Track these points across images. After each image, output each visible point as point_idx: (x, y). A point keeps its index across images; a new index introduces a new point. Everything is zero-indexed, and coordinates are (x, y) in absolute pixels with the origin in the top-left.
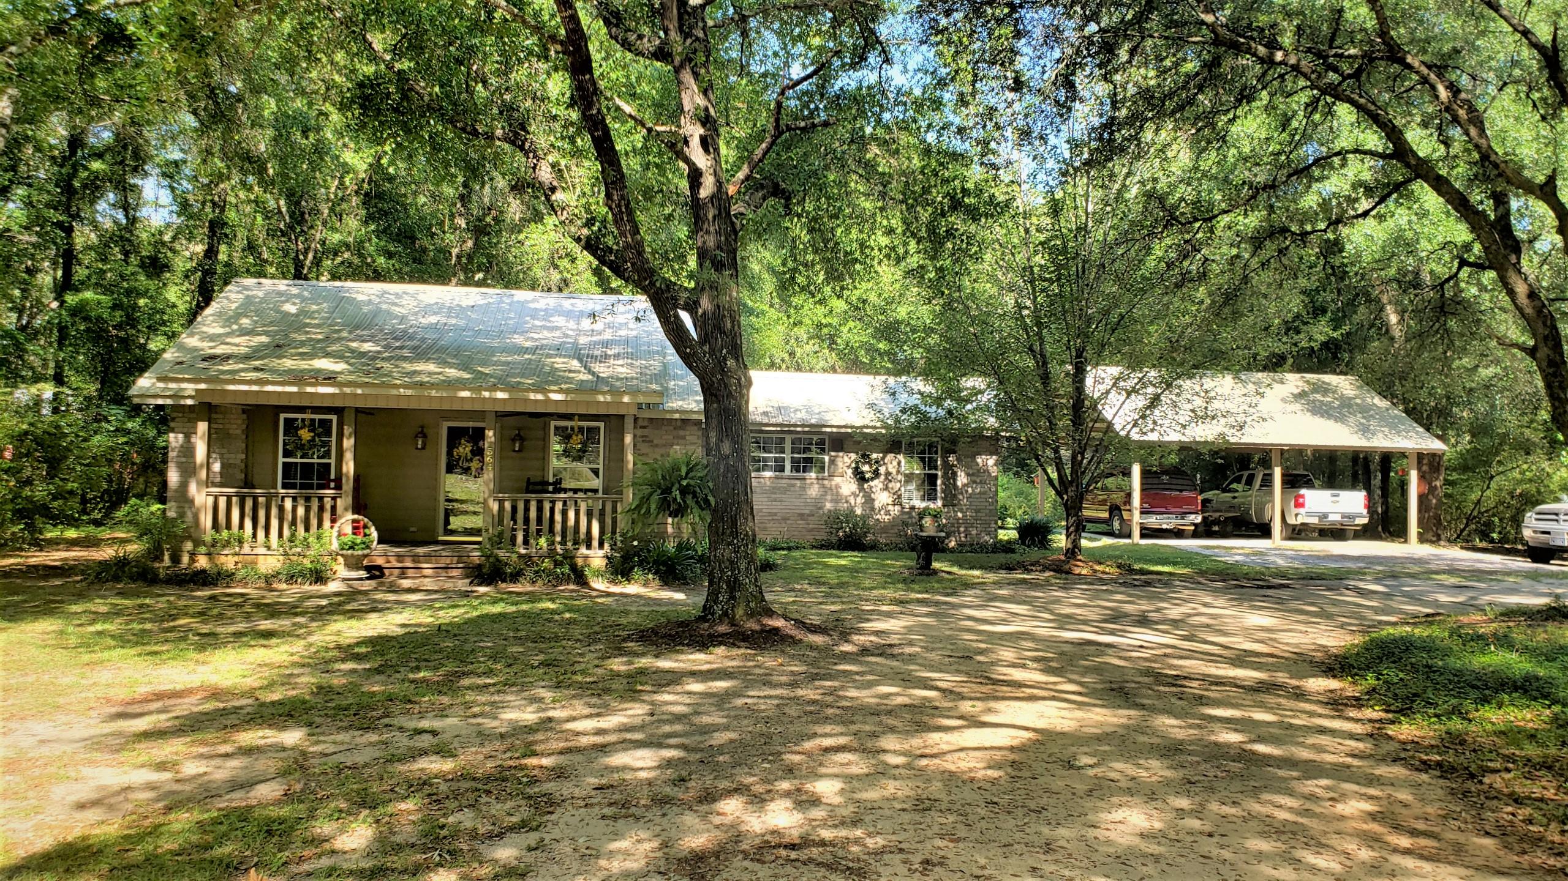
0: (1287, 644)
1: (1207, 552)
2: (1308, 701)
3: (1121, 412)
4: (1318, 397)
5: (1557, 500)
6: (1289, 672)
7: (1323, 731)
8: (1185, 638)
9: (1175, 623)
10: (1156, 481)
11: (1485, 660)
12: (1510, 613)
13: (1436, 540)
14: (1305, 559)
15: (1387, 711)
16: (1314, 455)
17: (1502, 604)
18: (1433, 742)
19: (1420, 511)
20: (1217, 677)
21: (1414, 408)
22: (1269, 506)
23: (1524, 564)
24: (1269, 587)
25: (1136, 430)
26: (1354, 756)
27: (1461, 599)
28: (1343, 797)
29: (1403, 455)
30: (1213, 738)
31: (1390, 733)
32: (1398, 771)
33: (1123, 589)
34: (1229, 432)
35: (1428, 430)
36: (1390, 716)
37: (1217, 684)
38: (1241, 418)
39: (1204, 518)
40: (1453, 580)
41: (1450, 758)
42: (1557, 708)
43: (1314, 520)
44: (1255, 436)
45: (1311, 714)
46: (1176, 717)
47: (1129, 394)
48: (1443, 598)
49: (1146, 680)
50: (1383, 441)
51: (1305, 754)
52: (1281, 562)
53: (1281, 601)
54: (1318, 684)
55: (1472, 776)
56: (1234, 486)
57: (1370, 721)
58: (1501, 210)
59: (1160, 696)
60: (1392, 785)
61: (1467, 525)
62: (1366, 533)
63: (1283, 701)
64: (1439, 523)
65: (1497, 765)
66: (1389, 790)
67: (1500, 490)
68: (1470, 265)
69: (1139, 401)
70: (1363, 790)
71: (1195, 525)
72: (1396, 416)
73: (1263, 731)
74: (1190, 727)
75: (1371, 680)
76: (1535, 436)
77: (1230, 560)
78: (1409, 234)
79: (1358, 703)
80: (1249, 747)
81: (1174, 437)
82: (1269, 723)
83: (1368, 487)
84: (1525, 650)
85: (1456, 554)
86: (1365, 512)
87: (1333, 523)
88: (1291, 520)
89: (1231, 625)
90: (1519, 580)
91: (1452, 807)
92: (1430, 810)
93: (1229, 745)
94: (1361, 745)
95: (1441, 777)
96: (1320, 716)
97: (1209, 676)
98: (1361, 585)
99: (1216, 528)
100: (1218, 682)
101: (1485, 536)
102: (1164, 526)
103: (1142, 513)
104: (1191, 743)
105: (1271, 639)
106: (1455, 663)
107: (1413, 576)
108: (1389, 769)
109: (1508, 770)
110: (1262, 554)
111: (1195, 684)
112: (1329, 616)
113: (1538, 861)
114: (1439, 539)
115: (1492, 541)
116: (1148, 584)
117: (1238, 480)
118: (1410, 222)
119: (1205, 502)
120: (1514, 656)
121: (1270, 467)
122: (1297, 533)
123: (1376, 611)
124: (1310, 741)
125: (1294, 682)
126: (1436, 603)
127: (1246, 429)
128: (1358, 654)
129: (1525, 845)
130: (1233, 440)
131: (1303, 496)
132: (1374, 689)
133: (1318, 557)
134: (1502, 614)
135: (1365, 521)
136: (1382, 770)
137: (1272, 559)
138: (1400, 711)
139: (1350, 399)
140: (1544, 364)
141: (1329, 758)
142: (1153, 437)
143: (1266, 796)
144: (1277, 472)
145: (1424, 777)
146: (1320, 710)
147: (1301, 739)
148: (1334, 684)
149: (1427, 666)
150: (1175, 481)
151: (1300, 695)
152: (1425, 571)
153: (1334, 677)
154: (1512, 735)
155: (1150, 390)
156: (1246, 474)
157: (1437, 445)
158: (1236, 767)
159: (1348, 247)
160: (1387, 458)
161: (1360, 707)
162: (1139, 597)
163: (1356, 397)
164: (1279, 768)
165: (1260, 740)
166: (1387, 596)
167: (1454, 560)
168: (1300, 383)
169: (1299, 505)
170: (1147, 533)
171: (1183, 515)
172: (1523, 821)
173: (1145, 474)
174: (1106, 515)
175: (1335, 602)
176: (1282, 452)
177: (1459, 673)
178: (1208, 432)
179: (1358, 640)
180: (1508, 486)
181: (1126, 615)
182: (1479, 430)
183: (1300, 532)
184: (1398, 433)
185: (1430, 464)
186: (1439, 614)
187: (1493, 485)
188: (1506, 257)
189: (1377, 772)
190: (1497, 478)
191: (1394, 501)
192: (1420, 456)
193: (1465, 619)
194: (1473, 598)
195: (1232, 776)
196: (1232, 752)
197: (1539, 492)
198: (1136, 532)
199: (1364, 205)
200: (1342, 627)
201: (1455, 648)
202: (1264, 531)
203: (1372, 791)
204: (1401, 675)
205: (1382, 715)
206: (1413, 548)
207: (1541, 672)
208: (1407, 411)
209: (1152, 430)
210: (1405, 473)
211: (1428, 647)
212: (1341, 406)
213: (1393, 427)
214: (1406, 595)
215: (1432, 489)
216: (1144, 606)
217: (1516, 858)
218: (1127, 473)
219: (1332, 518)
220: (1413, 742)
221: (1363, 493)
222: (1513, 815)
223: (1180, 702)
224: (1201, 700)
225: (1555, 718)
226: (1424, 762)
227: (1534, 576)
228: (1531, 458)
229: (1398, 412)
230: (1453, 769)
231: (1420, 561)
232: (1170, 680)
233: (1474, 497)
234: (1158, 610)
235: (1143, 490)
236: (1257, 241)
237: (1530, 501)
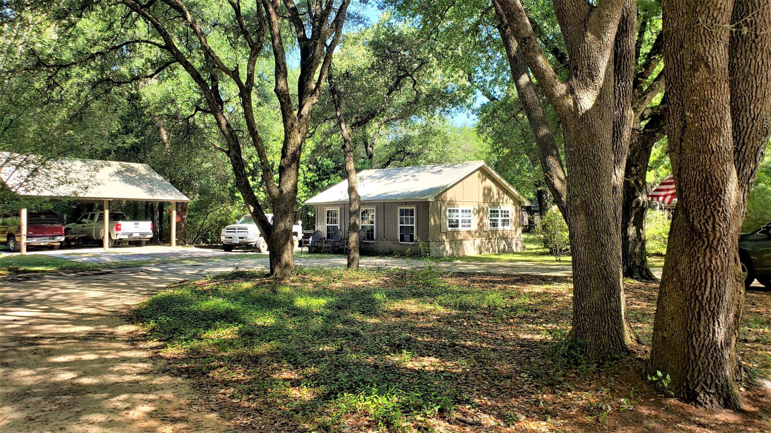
0: (108, 307)
1: (67, 257)
2: (118, 341)
3: (12, 177)
4: (128, 174)
5: (235, 223)
6: (108, 324)
7: (124, 360)
8: (46, 311)
9: (41, 302)
10: (37, 218)
11: (207, 304)
12: (217, 278)
13: (184, 244)
14: (121, 257)
15: (160, 341)
16: (126, 204)
17: (214, 273)
18: (184, 356)
19: (177, 230)
20: (62, 334)
21: (175, 181)
22: (102, 230)
23: (222, 253)
24: (101, 274)
25: (21, 189)
26: (141, 374)
27: (195, 272)
28: (133, 406)
29: (169, 203)
30: (54, 379)
31: (161, 354)
32: (166, 379)
33: (11, 283)
34: (79, 191)
35: (181, 191)
36: (162, 343)
37: (62, 339)
38: (86, 183)
39: (66, 239)
40: (192, 263)
41: (192, 364)
42: (241, 326)
43: (126, 237)
44: (93, 193)
45: (118, 350)
46: (30, 368)
47: (17, 168)
48: (188, 272)
49: (13, 344)
50: (160, 196)
51: (113, 378)
52: (108, 260)
53: (106, 281)
54: (124, 329)
55: (204, 374)
56: (84, 220)
57: (152, 348)
58: (215, 83)
59: (21, 354)
60: (162, 389)
61: (197, 236)
62: (152, 242)
63: (102, 344)
64: (185, 236)
65: (215, 363)
66: (160, 394)
67: (211, 219)
68: (200, 110)
69: (25, 173)
70: (146, 397)
71: (61, 242)
72: (166, 184)
73: (88, 367)
74: (39, 374)
75: (152, 324)
76: (226, 195)
77: (80, 260)
78: (172, 95)
79: (145, 338)
80: (77, 381)
81: (46, 193)
82: (92, 361)
83: (153, 220)
84: (225, 296)
85: (192, 250)
86: (151, 231)
87: (135, 238)
88: (114, 238)
89: (77, 298)
90: (220, 260)
91: (194, 397)
92: (182, 401)
93: (63, 383)
94: (145, 365)
95: (188, 378)
96: (123, 350)
97: (57, 334)
98: (149, 269)
99: (73, 243)
100: (63, 337)
101: (205, 241)
102: (42, 244)
103: (28, 237)
104: (37, 386)
105: (99, 305)
106: (195, 308)
107: (173, 262)
108: (161, 379)
109: (221, 366)
110: (98, 256)
111: (47, 341)
112: (131, 287)
113: (238, 422)
114: (185, 243)
115: (208, 243)
116: (28, 278)
117: (86, 217)
118: (173, 89)
119: (67, 230)
120: (221, 300)
121: (103, 210)
122: (117, 244)
123: (156, 282)
124: (116, 368)
125: (110, 330)
126: (184, 275)
127: (89, 189)
128: (145, 309)
129: (231, 413)
130: (81, 195)
131: (120, 225)
132: (154, 329)
133: (128, 256)
134: (214, 278)
135: (151, 236)
136: (158, 380)
137: (103, 258)
138: (167, 340)
139: (144, 175)
140: (233, 159)
141: (127, 378)
142: (34, 193)
143: (84, 418)
144: (107, 212)
145: (179, 379)
146: (123, 346)
147: (111, 369)
148: (132, 328)
149: (181, 311)
150: (49, 218)
151: (113, 338)
152: (179, 259)
153: (133, 323)
154: (222, 345)
155: (32, 166)
156: (90, 214)
157: (185, 198)
158: (65, 399)
159: (143, 98)
160: (162, 205)
161: (145, 341)
162: (20, 288)
163: (147, 174)
164: (95, 393)
165: (86, 374)
166: (161, 273)
167: (192, 253)
168: (119, 167)
169: (118, 229)
170: (30, 248)
171: (53, 237)
172: (229, 397)
173: (30, 215)
174: (5, 239)
175: (135, 280)
176: (109, 201)
177: (195, 313)
178: (67, 190)
179: (146, 299)
180: (215, 217)
181: (9, 300)
182: (203, 192)
183: (119, 243)
184: (167, 192)
185: (181, 208)
186: (185, 281)
187: (209, 217)
188: (217, 106)
189: (154, 382)
190: (211, 214)
191: (165, 225)
192: (177, 204)
193: (197, 282)
194: (201, 271)
195: (63, 407)
196: (65, 387)
197: (227, 220)
198: (24, 248)
199: (150, 72)
200: (138, 293)
201: (194, 299)
202: (100, 244)
203: (151, 397)
204: (168, 319)
205: (158, 343)
206: (174, 248)
207: (233, 307)
208: (171, 182)
209: (33, 189)
210: (170, 212)
211: (182, 300)
212: (140, 179)
213: (165, 190)
214: (170, 272)
215: (183, 220)
216: (22, 293)
217: (228, 423)
218: (18, 215)
219: (135, 235)
220: (174, 358)
221: (151, 222)
222: (224, 394)
223: (35, 356)
224: (50, 353)
225: (240, 332)
226: (178, 369)
227: (225, 258)
228: (223, 205)
229: (167, 182)
230: (194, 371)
231: (176, 254)
232: (30, 341)
233: (200, 223)
234: (31, 295)
235: (28, 224)
236: (94, 85)
237: (224, 224)
